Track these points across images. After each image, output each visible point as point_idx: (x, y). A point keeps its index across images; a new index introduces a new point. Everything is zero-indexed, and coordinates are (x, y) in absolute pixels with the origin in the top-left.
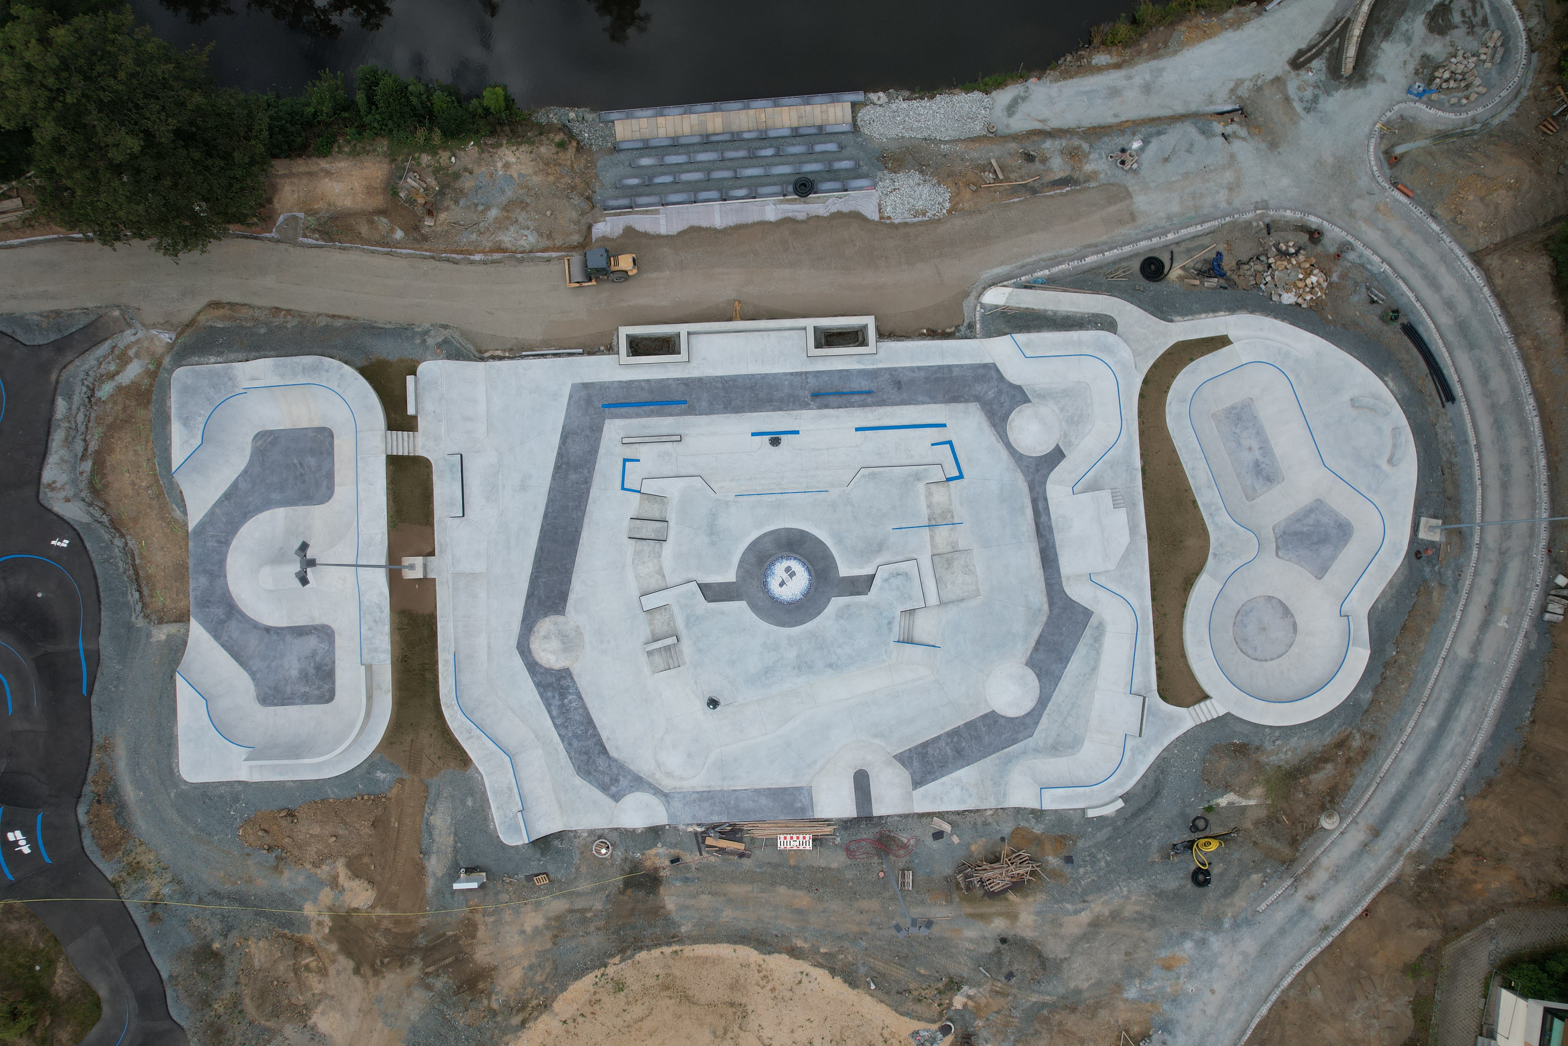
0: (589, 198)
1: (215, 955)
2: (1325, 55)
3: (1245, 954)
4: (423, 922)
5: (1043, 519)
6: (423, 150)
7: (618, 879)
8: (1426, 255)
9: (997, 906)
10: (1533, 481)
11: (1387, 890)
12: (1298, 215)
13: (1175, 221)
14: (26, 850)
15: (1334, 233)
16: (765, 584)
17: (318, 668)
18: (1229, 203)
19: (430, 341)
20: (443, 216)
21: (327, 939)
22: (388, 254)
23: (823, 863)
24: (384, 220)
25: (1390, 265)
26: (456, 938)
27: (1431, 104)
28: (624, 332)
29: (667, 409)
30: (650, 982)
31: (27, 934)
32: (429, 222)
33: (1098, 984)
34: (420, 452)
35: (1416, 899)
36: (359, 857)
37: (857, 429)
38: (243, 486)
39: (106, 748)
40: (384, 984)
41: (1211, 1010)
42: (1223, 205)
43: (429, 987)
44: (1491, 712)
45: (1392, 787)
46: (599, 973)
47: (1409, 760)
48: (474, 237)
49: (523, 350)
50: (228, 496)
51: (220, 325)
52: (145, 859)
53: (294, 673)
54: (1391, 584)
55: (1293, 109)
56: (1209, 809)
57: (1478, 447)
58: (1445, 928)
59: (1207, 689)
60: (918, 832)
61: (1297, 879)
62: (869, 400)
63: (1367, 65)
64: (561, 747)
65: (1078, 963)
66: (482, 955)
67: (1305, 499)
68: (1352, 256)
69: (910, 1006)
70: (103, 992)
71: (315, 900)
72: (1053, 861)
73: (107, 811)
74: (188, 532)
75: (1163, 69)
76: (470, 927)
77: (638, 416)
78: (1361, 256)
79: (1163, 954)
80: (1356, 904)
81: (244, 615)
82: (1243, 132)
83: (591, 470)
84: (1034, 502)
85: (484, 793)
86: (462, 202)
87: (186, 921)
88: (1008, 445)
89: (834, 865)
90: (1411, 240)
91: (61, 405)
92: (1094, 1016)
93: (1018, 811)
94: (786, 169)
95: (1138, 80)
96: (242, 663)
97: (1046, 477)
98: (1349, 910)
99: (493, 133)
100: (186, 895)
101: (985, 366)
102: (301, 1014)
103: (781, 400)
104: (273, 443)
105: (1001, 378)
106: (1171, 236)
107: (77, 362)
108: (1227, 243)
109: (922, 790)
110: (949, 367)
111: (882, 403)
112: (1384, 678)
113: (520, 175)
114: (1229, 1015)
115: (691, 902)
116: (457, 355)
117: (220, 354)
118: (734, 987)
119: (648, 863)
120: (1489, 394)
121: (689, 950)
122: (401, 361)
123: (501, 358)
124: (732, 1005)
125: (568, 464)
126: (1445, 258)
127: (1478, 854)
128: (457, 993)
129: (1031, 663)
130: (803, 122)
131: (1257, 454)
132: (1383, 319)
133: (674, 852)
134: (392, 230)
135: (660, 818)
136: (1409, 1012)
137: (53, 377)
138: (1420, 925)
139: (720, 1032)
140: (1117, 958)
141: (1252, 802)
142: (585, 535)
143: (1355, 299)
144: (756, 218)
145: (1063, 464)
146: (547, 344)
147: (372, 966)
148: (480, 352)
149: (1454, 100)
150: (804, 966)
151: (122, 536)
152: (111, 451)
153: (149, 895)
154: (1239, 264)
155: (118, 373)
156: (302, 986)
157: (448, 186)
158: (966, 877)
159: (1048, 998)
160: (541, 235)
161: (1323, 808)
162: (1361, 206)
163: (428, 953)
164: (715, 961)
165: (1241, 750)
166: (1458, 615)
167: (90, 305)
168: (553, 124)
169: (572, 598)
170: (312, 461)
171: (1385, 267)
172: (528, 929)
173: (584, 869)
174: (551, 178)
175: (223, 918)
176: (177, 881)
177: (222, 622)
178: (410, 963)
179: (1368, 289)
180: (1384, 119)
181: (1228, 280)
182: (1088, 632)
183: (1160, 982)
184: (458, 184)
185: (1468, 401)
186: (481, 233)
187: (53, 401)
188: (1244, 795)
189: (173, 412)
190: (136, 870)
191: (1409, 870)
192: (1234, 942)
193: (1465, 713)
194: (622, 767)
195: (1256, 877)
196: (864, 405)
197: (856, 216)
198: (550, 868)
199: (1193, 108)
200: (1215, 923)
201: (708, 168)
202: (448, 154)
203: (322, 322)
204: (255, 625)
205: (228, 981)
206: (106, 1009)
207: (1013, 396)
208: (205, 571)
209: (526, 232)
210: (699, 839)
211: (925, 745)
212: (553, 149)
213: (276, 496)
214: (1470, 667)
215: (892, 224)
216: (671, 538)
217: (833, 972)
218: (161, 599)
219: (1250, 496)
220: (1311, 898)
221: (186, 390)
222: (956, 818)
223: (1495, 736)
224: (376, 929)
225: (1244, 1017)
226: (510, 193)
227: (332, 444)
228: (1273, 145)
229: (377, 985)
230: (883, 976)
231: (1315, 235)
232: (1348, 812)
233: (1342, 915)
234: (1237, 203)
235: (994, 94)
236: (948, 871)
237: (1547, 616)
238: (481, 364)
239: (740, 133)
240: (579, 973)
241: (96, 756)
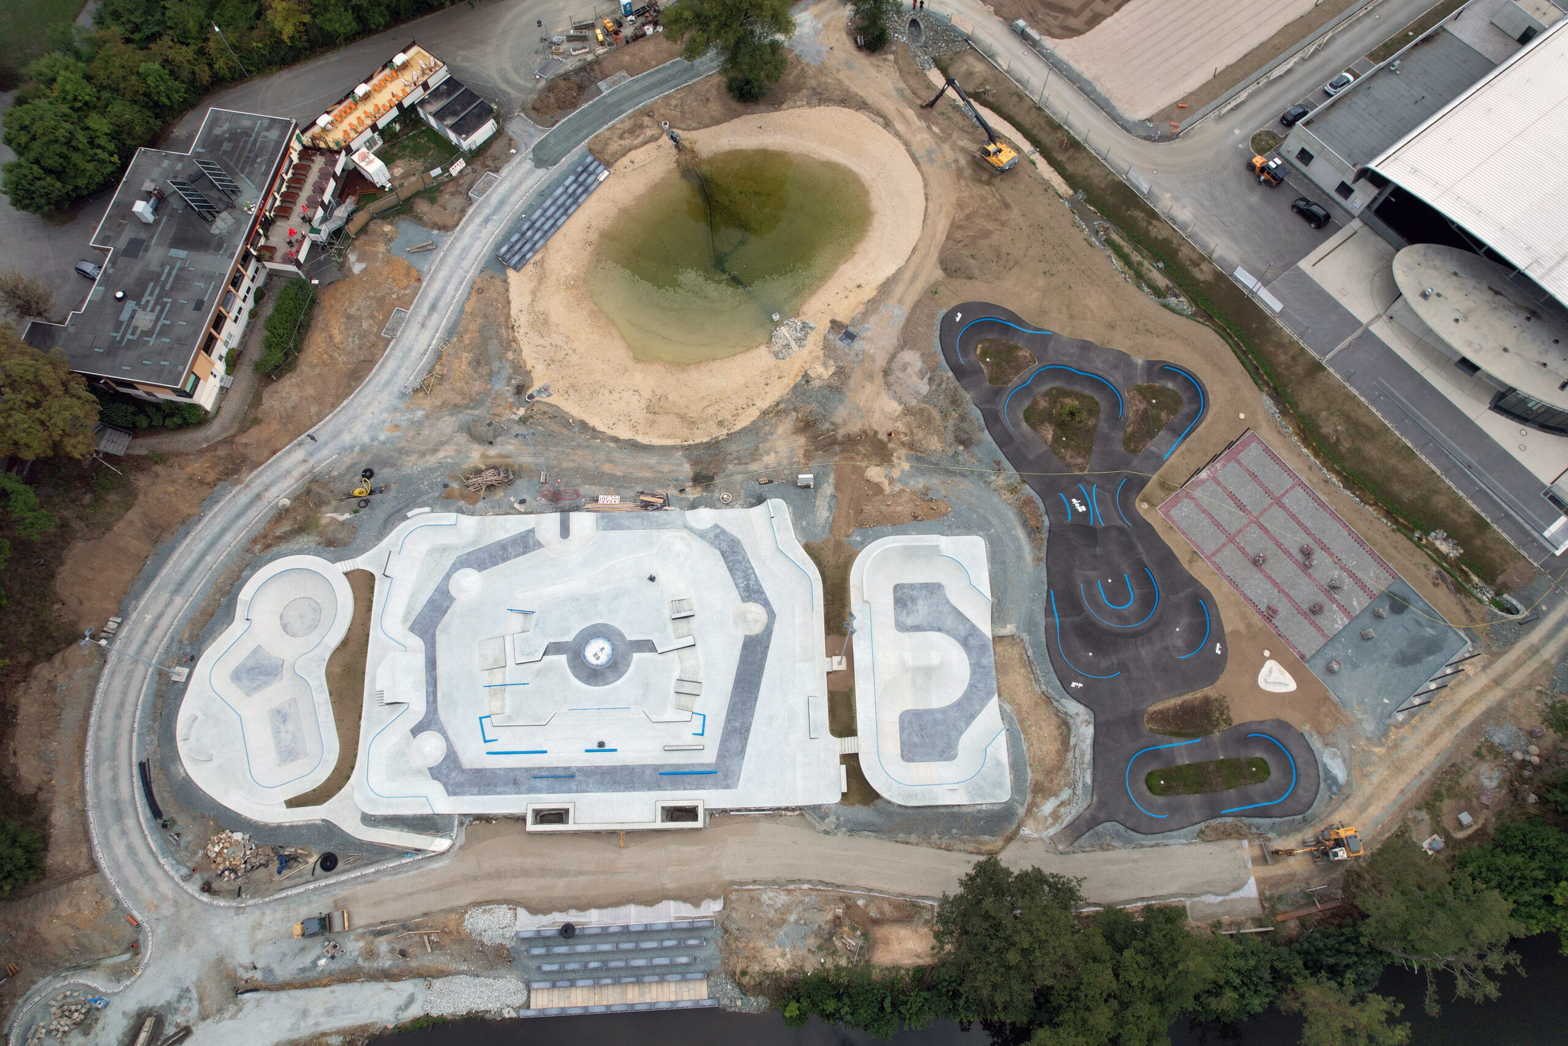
0: (726, 931)
1: (961, 443)
2: (162, 1038)
3: (350, 432)
4: (837, 459)
5: (431, 690)
6: (845, 969)
7: (717, 481)
8: (130, 871)
9: (491, 462)
10: (103, 707)
11: (259, 465)
12: (215, 902)
13: (305, 900)
14: (1074, 501)
15: (193, 889)
16: (613, 650)
17: (905, 605)
18: (263, 914)
19: (833, 818)
20: (830, 916)
21: (894, 450)
22: (871, 890)
23: (593, 488)
24: (872, 914)
25: (159, 863)
26: (816, 449)
27: (95, 991)
28: (699, 824)
29: (673, 770)
30: (703, 426)
31: (1072, 457)
32: (840, 911)
33: (438, 419)
34: (837, 740)
35: (244, 459)
36: (875, 495)
37: (545, 752)
38: (962, 724)
39: (1038, 560)
40: (859, 425)
41: (376, 403)
42: (268, 912)
43: (833, 423)
44: (171, 563)
45: (242, 522)
46: (732, 431)
47: (228, 537)
48: (807, 899)
49: (772, 816)
50: (973, 717)
51: (986, 837)
52: (1007, 496)
53: (920, 602)
54: (215, 639)
55: (198, 993)
56: (356, 512)
57: (132, 730)
58: (232, 442)
59: (344, 578)
60: (535, 503)
61: (311, 471)
62: (536, 772)
63: (133, 1027)
64: (749, 556)
65: (448, 430)
66: (801, 440)
67: (258, 697)
68: (184, 871)
69: (550, 410)
70: (1024, 426)
71: (903, 471)
72: (455, 485)
73: (1032, 523)
74: (999, 695)
75: (290, 1030)
76: (808, 455)
77: (693, 765)
78: (178, 871)
79: (398, 434)
80: (280, 457)
81: (956, 639)
82: (241, 972)
83: (725, 728)
84: (435, 701)
85: (795, 528)
86: (816, 927)
87: (980, 460)
88: (447, 739)
89: (587, 486)
90: (138, 882)
91: (1089, 780)
92: (444, 402)
93: (472, 514)
94: (582, 948)
95: (311, 1021)
96: (956, 609)
97: (425, 717)
98: (284, 454)
99: (795, 982)
100: (981, 475)
101: (455, 794)
102: (908, 411)
103: (595, 773)
104: (943, 752)
105: (445, 785)
106: (311, 886)
107: (1082, 810)
108: (272, 881)
109: (530, 527)
110: (479, 794)
111: (528, 770)
112: (232, 585)
113: (773, 947)
114: (366, 401)
115: (675, 468)
116: (815, 809)
117: (979, 811)
118: (652, 423)
119: (699, 489)
120: (114, 768)
121: (678, 442)
122: (852, 804)
123: (787, 809)
124: (655, 413)
125: (741, 733)
126: (117, 867)
127: (201, 482)
128: (816, 420)
129: (452, 599)
130: (567, 992)
131: (283, 728)
132: (174, 822)
133: (684, 496)
134: (866, 906)
135: (689, 514)
136: (264, 400)
137: (1095, 798)
138: (246, 445)
139: (663, 399)
140: (426, 432)
141: (329, 515)
142: (731, 686)
143: (190, 838)
144: (605, 911)
145: (412, 726)
146: (756, 819)
147: (867, 435)
148: (802, 815)
149: (76, 994)
150: (610, 433)
151: (1043, 693)
152: (1058, 751)
153: (1003, 476)
154: (266, 865)
155: (1059, 806)
156: (909, 425)
157: (826, 940)
158: (507, 477)
159: (469, 412)
160: (759, 900)
161: (287, 510)
162: (167, 910)
163: (834, 442)
164: (664, 436)
165: (330, 543)
166: (175, 623)
167: (1081, 855)
168: (753, 996)
169: (740, 646)
170: (915, 739)
171: (162, 861)
172: (773, 454)
173: (738, 487)
174: (751, 945)
175: (958, 462)
176: (988, 483)
177: (971, 635)
178: (844, 437)
179: (179, 845)
180: (133, 979)
181: (277, 853)
182: (413, 618)
183: (403, 419)
184: (819, 941)
185: (131, 760)
186: (802, 902)
187: (1094, 781)
188: (334, 520)
189: (1007, 770)
190: (1013, 490)
191: (244, 475)
192: (355, 439)
193: (187, 563)
194: (712, 543)
195: (335, 473)
196: (540, 769)
197: (534, 911)
198: (757, 487)
199: (273, 996)
200: (364, 449)
201: (638, 951)
202: (827, 966)
203: (913, 838)
204: (948, 632)
205: (951, 428)
206: (1021, 416)
207: (439, 772)
208: (984, 667)
209: (769, 902)
210: (667, 502)
211: (524, 553)
212: (750, 970)
213: (939, 716)
214: (176, 591)
215: (508, 904)
216: (674, 681)
217: (594, 429)
218: (1014, 652)
219: (293, 702)
220: (305, 461)
221: (1000, 785)
222: (510, 511)
223: (172, 549)
224: (865, 455)
225: (357, 399)
226: (781, 933)
227: (902, 751)
228: (220, 960)
229: (864, 425)
230: (564, 426)
231: (207, 888)
232: (273, 507)
233: (289, 452)
234: (258, 913)
235: (422, 1014)
236: (519, 482)
237: (119, 620)
238: (800, 804)
239: (613, 984)
240: (744, 431)
241: (1043, 554)
